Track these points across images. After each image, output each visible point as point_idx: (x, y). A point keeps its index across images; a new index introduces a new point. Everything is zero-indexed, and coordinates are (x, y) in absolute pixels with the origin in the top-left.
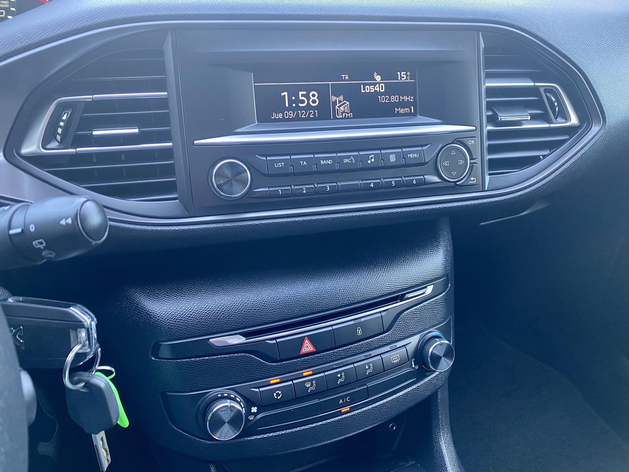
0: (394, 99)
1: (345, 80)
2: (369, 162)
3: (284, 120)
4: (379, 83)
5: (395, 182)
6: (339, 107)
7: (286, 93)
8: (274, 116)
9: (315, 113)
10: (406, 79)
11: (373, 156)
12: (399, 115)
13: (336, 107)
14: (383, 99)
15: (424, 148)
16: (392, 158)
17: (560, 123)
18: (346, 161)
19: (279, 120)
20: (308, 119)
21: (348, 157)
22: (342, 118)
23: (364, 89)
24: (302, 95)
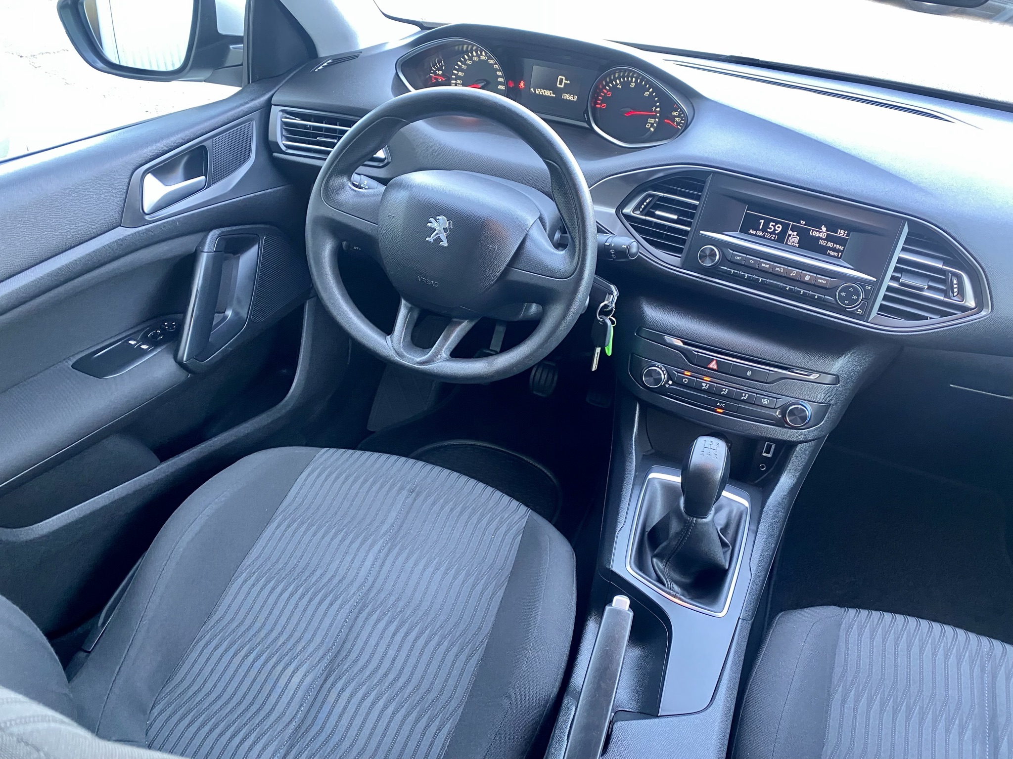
0: (830, 244)
1: (802, 224)
2: (791, 275)
3: (755, 235)
4: (824, 232)
5: (804, 292)
6: (792, 238)
7: (762, 221)
8: (751, 231)
9: (775, 237)
10: (843, 235)
11: (795, 272)
12: (829, 255)
13: (790, 238)
14: (821, 242)
15: (832, 279)
16: (807, 278)
17: (955, 300)
18: (777, 269)
19: (752, 235)
20: (770, 239)
21: (780, 267)
22: (791, 245)
23: (812, 233)
24: (772, 225)
